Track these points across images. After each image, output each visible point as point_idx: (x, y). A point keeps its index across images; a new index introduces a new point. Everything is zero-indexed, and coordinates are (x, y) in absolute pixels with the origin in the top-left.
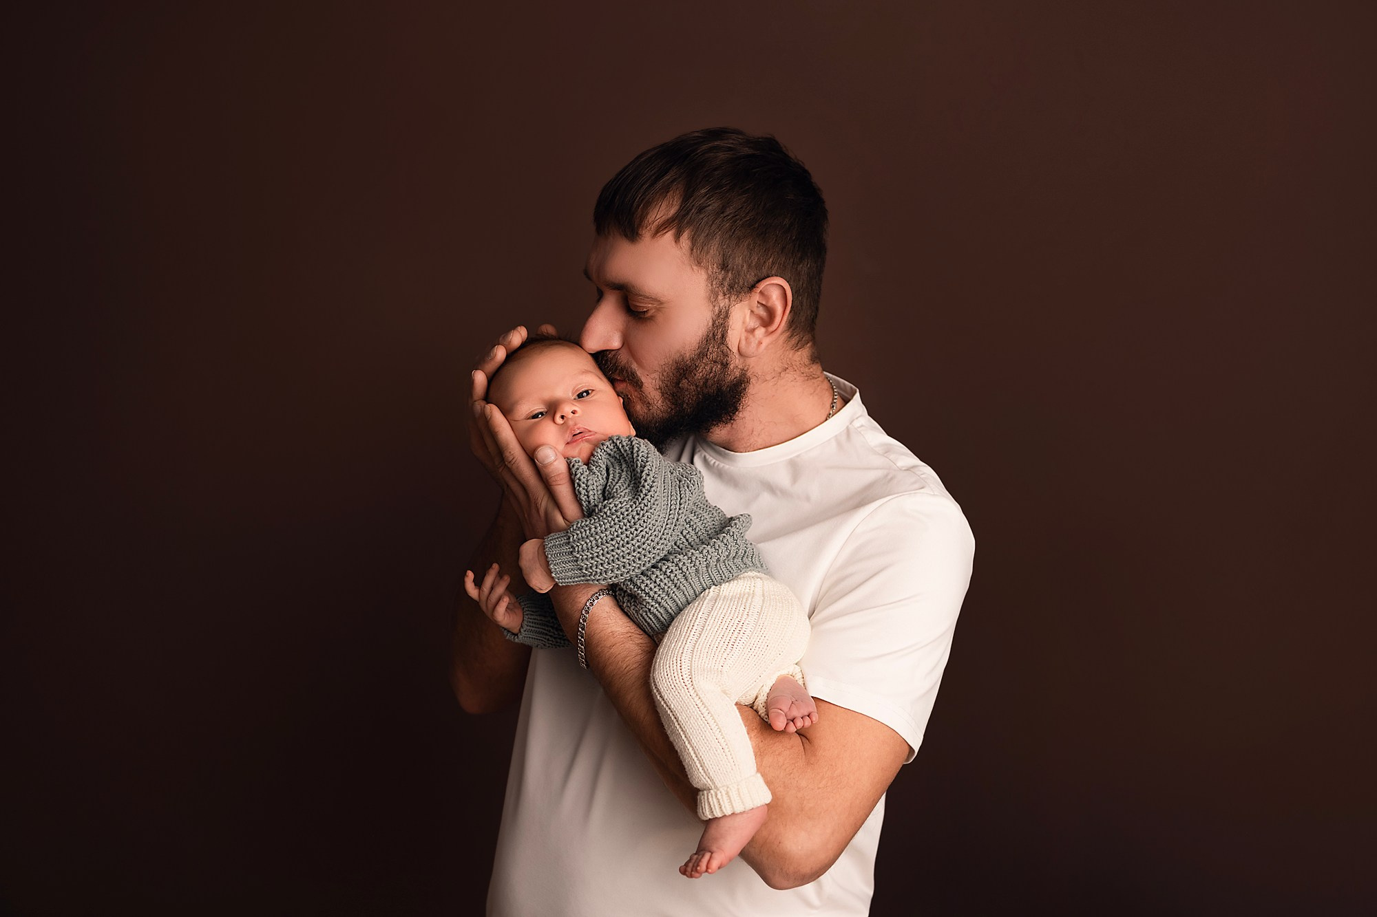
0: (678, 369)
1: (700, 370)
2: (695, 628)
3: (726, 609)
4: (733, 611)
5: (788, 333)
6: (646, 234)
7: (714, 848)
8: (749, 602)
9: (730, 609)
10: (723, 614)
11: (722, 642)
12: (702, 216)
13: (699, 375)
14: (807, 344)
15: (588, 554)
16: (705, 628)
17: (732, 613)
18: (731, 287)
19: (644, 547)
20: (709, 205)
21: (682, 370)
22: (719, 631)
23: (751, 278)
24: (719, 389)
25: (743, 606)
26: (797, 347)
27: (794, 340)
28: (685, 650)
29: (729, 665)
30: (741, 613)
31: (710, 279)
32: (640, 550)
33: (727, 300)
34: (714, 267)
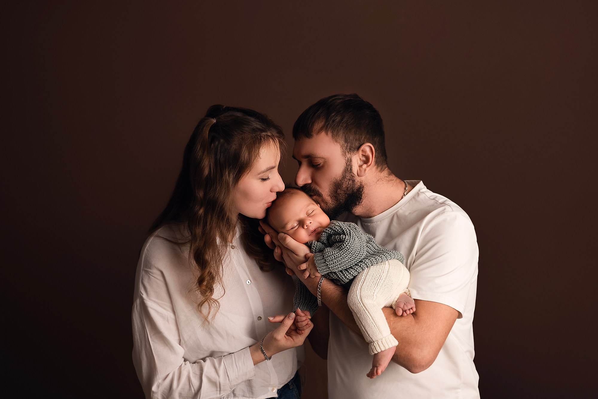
0: (335, 185)
1: (344, 184)
2: (362, 280)
3: (374, 271)
4: (377, 272)
5: (376, 166)
6: (315, 135)
7: (378, 365)
8: (383, 268)
9: (376, 271)
10: (373, 273)
11: (373, 284)
12: (335, 123)
13: (344, 186)
14: (385, 169)
15: (332, 262)
16: (366, 280)
17: (377, 273)
18: (350, 149)
19: (352, 257)
20: (337, 119)
21: (337, 186)
22: (372, 280)
23: (357, 144)
24: (353, 191)
25: (381, 269)
26: (381, 171)
27: (379, 169)
28: (358, 289)
29: (377, 292)
30: (380, 272)
31: (342, 146)
32: (351, 258)
33: (350, 155)
34: (342, 142)
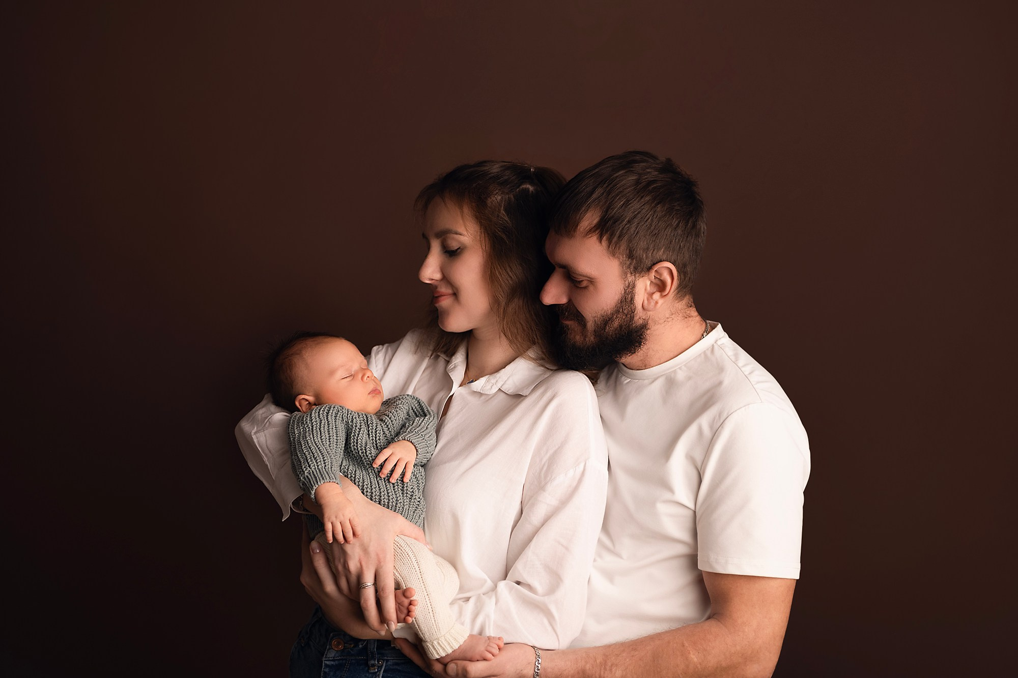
1: (617, 320)
13: (616, 324)
23: (649, 263)
24: (629, 331)
34: (623, 258)
